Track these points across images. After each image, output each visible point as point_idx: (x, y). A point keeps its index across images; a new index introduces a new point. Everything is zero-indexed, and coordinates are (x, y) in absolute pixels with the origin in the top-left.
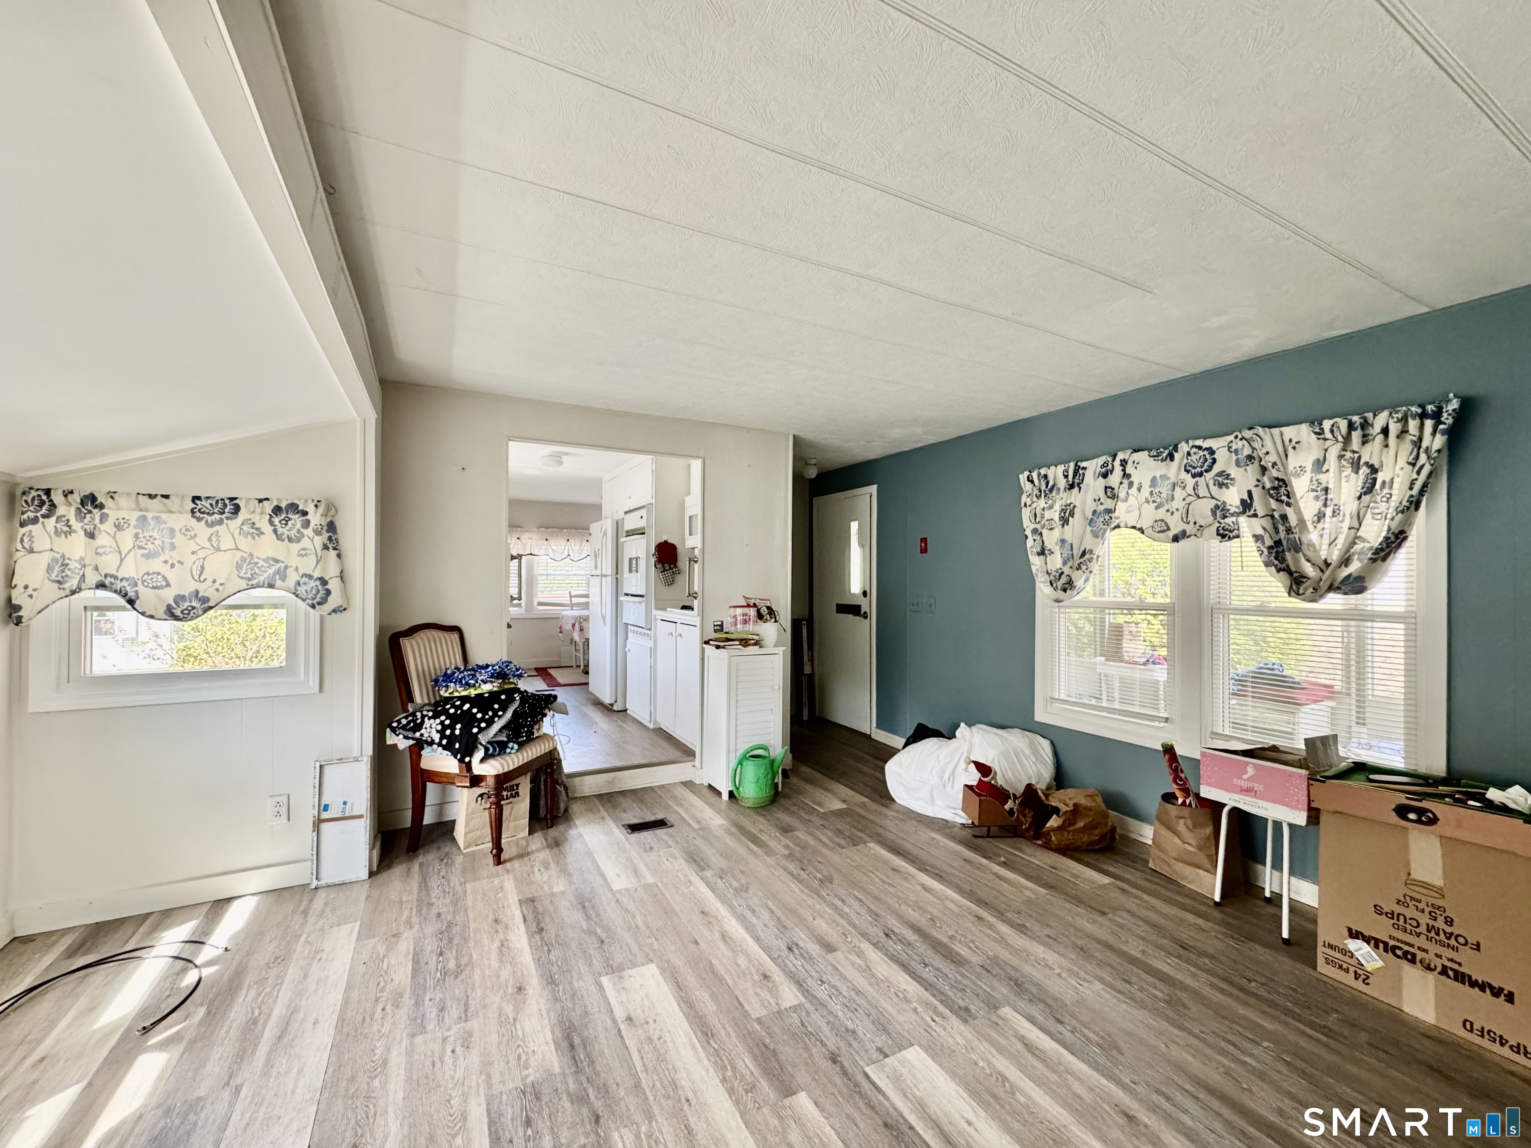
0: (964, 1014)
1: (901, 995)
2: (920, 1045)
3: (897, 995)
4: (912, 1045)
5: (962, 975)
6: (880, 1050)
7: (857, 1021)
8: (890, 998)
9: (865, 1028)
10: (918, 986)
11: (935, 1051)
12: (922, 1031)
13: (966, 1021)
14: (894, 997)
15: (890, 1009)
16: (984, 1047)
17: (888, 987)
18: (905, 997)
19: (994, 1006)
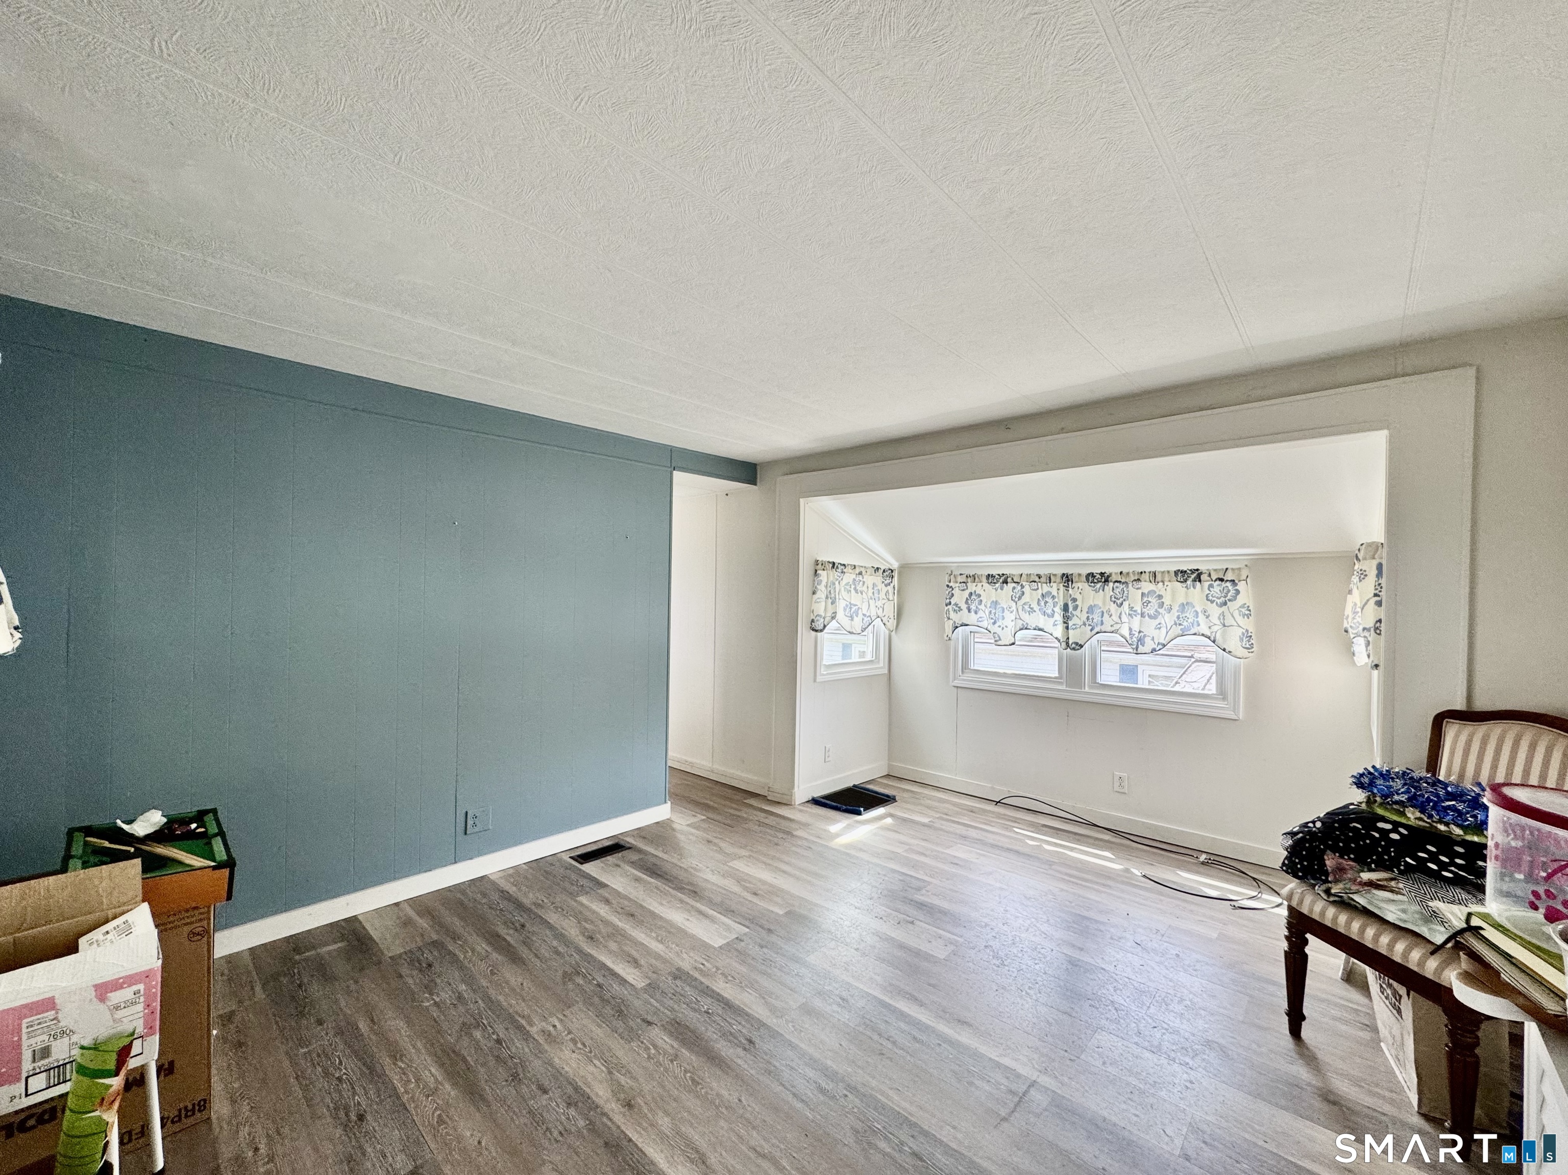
0: (679, 975)
1: (730, 978)
2: (714, 948)
3: (733, 977)
4: (720, 947)
5: (672, 1010)
6: (742, 941)
7: (761, 953)
8: (738, 974)
9: (754, 950)
10: (714, 988)
11: (704, 947)
12: (712, 956)
13: (679, 969)
14: (736, 976)
15: (737, 966)
16: (670, 955)
17: (741, 983)
18: (726, 977)
19: (652, 987)
